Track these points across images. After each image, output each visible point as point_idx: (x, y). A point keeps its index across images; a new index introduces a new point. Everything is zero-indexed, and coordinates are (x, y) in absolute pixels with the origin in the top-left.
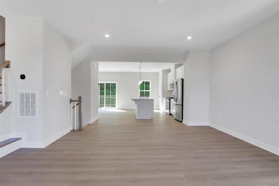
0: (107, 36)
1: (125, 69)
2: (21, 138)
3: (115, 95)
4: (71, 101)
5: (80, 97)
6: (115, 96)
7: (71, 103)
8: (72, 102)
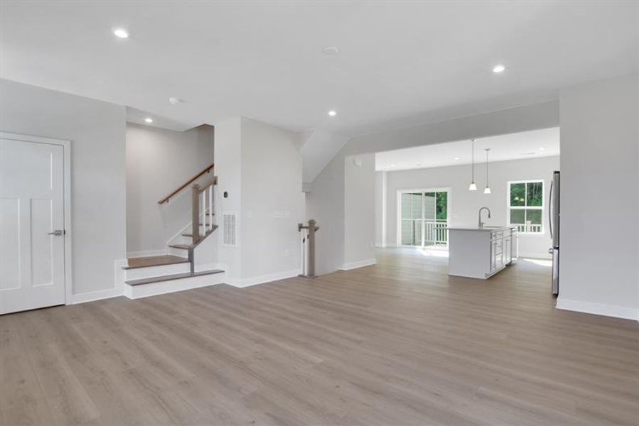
0: (332, 113)
1: (457, 159)
2: (223, 271)
3: (446, 218)
4: (301, 227)
5: (313, 221)
6: (446, 222)
7: (300, 231)
8: (302, 229)
